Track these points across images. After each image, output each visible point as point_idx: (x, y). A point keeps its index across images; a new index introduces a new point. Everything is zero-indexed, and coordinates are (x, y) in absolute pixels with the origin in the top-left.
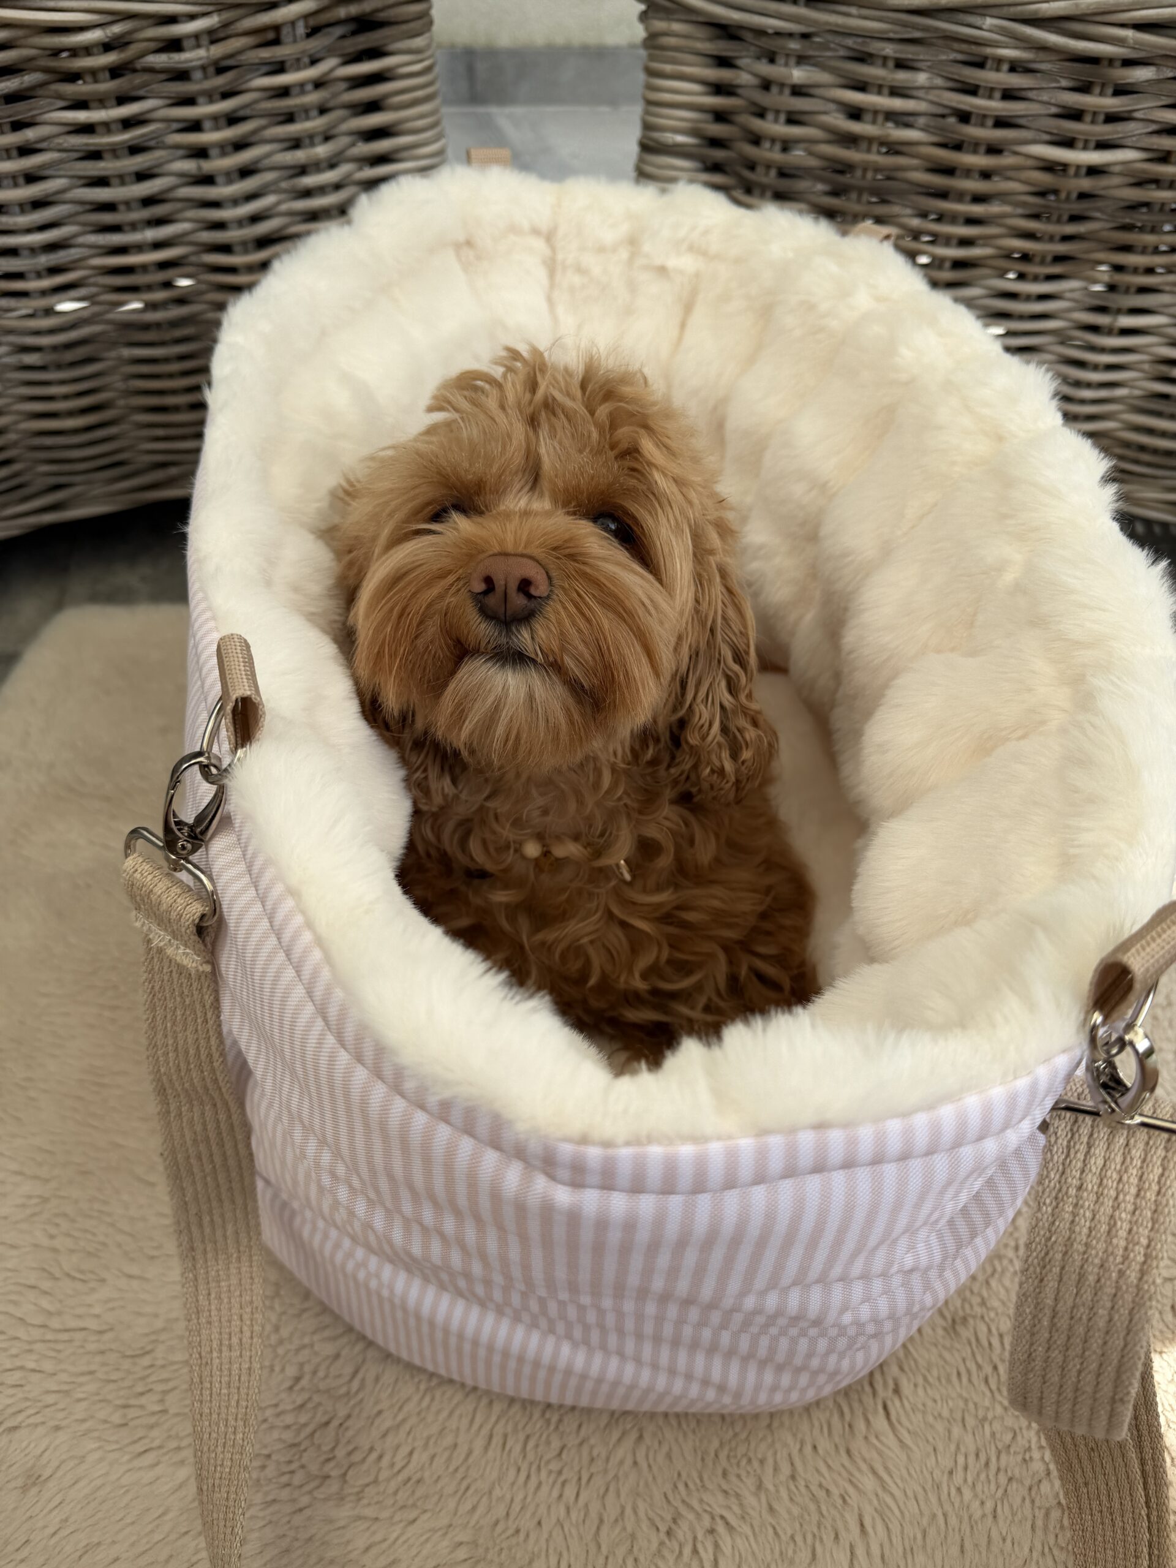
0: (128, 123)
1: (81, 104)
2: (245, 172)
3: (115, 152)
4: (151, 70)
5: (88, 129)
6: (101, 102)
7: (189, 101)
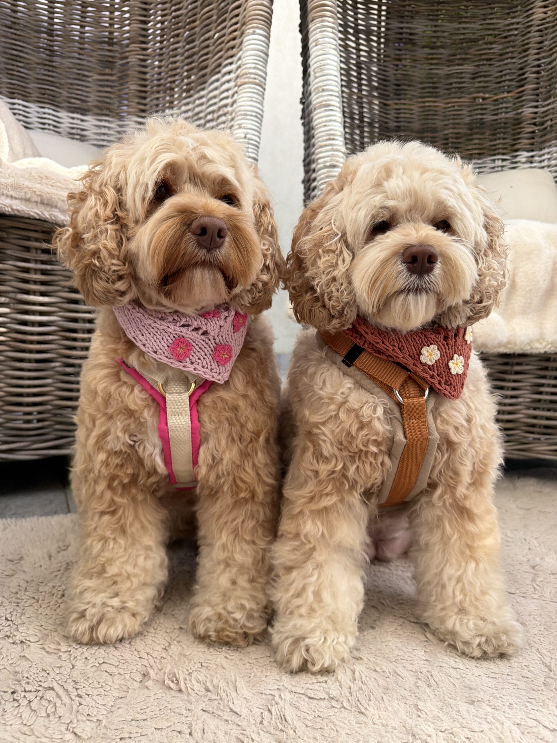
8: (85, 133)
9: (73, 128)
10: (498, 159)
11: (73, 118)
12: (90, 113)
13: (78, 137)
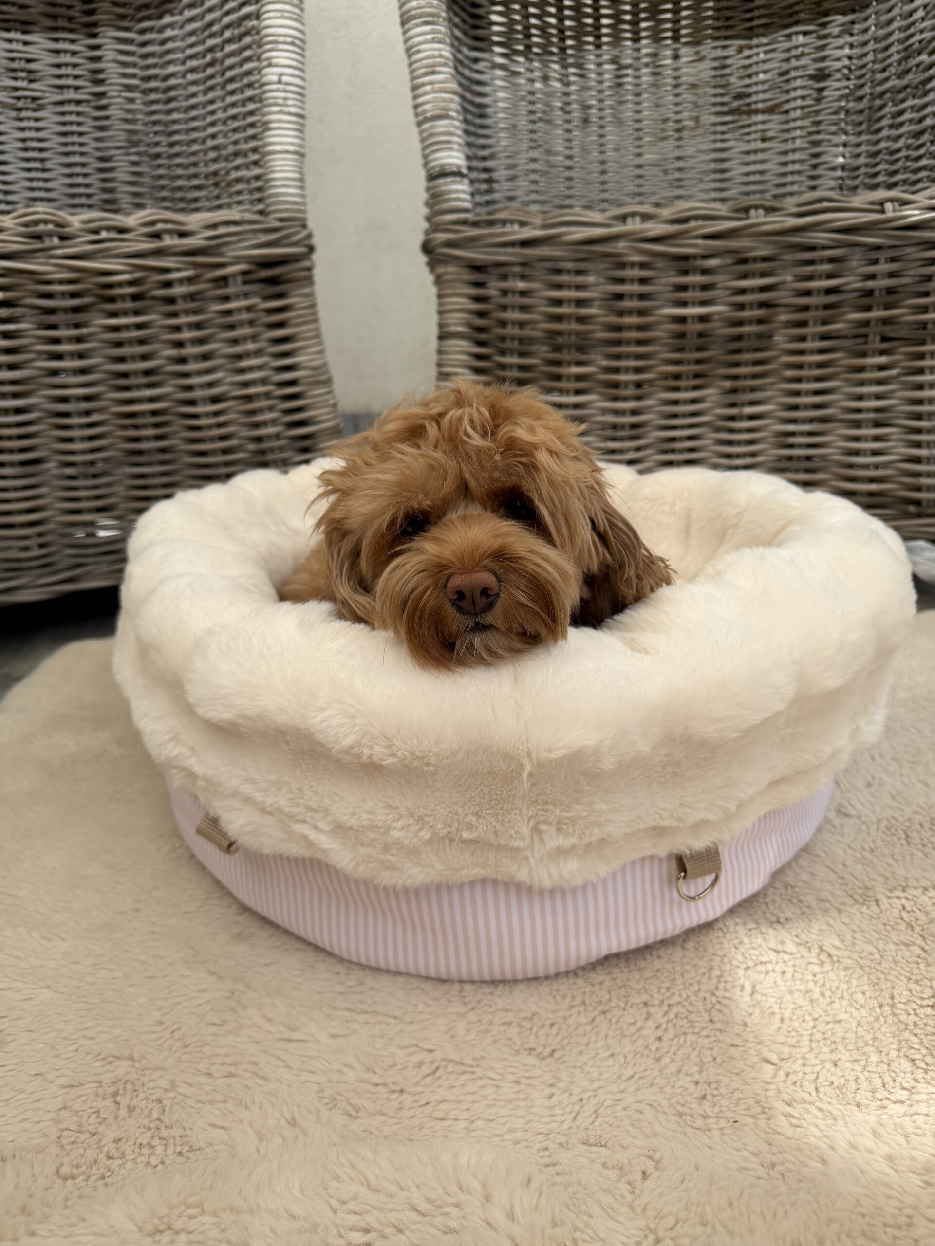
0: (139, 326)
1: (114, 315)
2: (205, 357)
3: (130, 342)
4: (154, 298)
5: (116, 329)
6: (125, 313)
7: (174, 315)
8: (33, 66)
9: (12, 60)
10: (797, 33)
11: (10, 41)
12: (36, 29)
13: (24, 75)
